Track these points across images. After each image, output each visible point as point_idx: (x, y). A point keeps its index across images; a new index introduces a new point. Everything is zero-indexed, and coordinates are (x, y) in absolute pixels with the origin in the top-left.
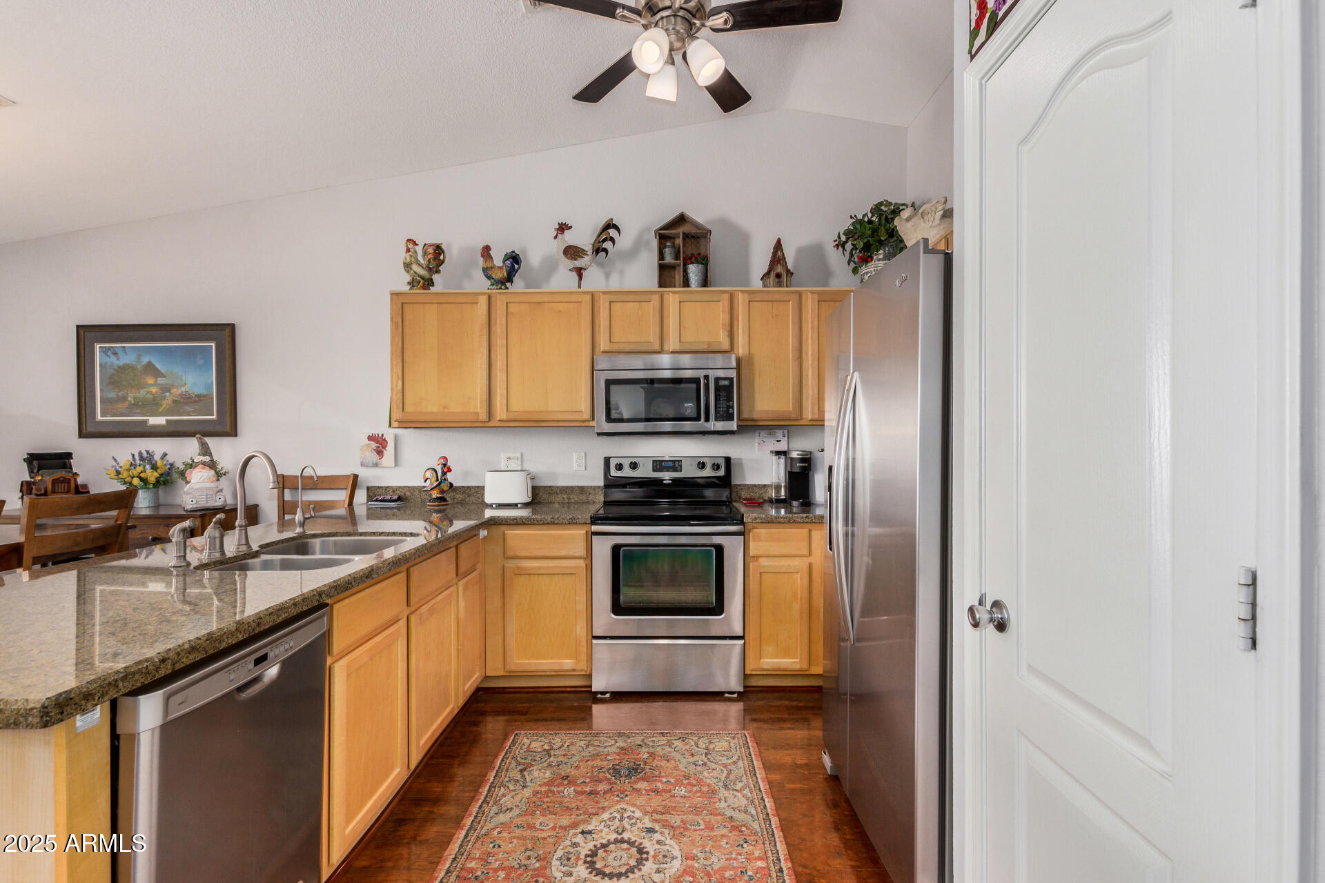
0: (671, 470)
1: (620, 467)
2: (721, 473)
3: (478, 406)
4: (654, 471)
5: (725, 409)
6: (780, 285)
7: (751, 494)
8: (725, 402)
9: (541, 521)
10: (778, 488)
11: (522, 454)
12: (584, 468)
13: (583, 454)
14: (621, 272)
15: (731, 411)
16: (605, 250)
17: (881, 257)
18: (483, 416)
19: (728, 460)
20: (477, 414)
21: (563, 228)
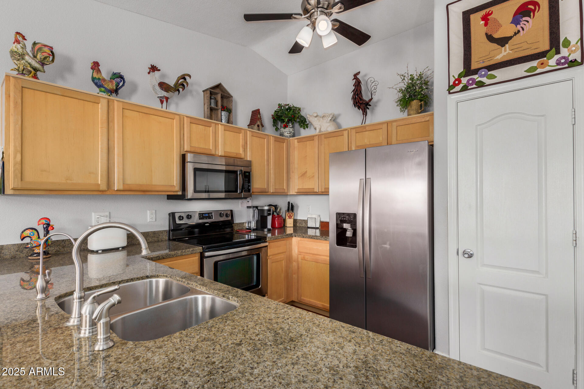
0: (208, 218)
1: (181, 218)
2: (230, 218)
3: (100, 181)
4: (200, 219)
5: (247, 187)
6: (259, 130)
7: (239, 228)
8: (247, 183)
9: (175, 255)
10: (249, 222)
11: (110, 213)
12: (154, 220)
13: (154, 211)
14: (177, 104)
15: (249, 188)
16: (179, 90)
17: (291, 126)
18: (103, 187)
19: (231, 211)
20: (99, 185)
21: (153, 69)
